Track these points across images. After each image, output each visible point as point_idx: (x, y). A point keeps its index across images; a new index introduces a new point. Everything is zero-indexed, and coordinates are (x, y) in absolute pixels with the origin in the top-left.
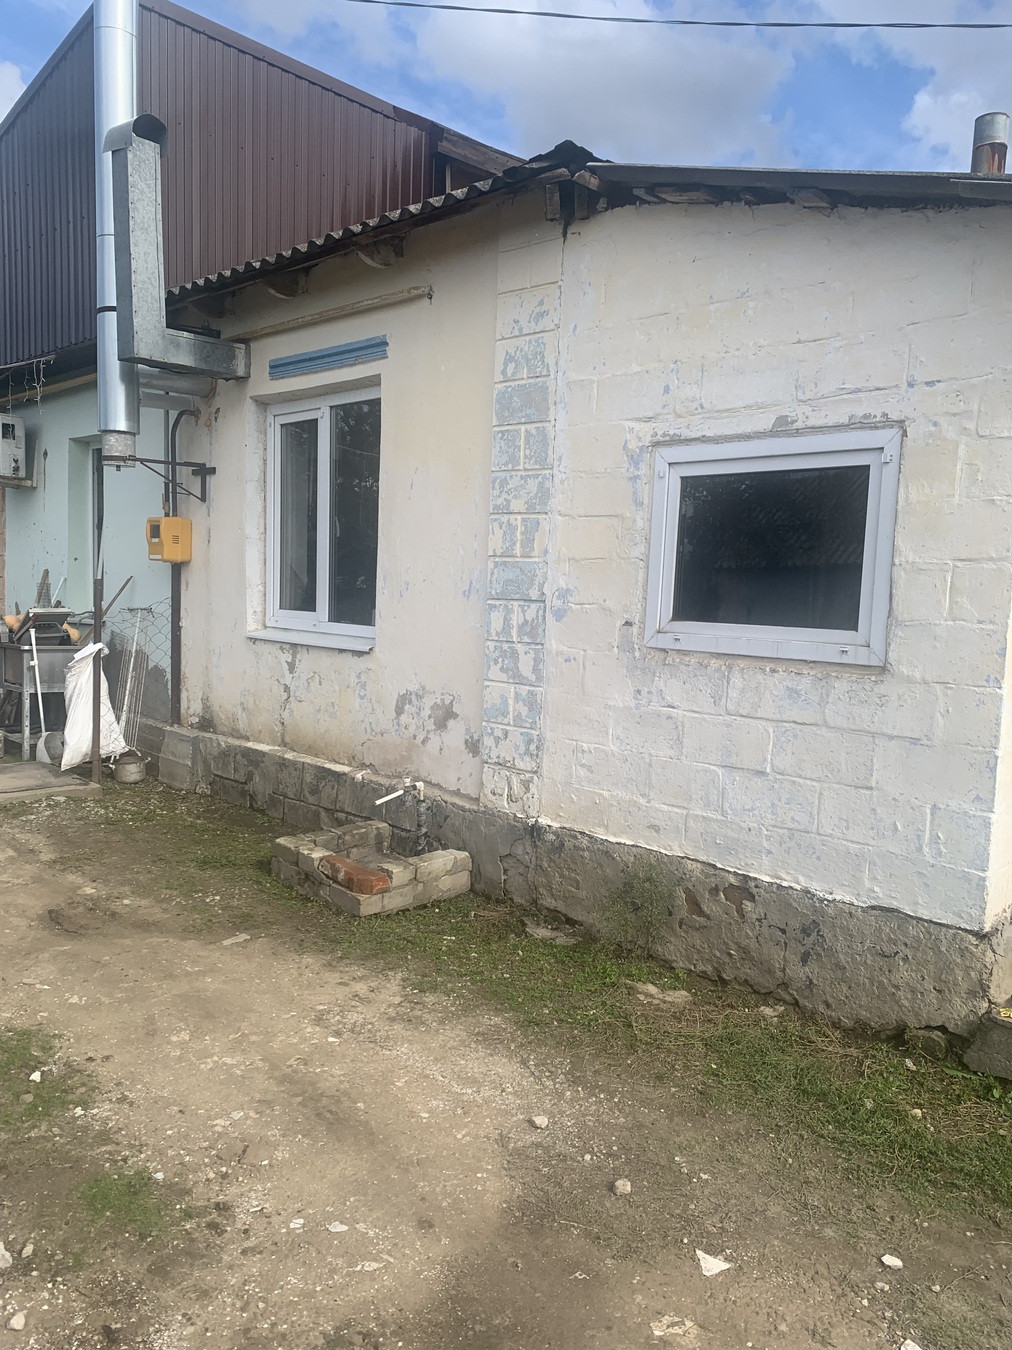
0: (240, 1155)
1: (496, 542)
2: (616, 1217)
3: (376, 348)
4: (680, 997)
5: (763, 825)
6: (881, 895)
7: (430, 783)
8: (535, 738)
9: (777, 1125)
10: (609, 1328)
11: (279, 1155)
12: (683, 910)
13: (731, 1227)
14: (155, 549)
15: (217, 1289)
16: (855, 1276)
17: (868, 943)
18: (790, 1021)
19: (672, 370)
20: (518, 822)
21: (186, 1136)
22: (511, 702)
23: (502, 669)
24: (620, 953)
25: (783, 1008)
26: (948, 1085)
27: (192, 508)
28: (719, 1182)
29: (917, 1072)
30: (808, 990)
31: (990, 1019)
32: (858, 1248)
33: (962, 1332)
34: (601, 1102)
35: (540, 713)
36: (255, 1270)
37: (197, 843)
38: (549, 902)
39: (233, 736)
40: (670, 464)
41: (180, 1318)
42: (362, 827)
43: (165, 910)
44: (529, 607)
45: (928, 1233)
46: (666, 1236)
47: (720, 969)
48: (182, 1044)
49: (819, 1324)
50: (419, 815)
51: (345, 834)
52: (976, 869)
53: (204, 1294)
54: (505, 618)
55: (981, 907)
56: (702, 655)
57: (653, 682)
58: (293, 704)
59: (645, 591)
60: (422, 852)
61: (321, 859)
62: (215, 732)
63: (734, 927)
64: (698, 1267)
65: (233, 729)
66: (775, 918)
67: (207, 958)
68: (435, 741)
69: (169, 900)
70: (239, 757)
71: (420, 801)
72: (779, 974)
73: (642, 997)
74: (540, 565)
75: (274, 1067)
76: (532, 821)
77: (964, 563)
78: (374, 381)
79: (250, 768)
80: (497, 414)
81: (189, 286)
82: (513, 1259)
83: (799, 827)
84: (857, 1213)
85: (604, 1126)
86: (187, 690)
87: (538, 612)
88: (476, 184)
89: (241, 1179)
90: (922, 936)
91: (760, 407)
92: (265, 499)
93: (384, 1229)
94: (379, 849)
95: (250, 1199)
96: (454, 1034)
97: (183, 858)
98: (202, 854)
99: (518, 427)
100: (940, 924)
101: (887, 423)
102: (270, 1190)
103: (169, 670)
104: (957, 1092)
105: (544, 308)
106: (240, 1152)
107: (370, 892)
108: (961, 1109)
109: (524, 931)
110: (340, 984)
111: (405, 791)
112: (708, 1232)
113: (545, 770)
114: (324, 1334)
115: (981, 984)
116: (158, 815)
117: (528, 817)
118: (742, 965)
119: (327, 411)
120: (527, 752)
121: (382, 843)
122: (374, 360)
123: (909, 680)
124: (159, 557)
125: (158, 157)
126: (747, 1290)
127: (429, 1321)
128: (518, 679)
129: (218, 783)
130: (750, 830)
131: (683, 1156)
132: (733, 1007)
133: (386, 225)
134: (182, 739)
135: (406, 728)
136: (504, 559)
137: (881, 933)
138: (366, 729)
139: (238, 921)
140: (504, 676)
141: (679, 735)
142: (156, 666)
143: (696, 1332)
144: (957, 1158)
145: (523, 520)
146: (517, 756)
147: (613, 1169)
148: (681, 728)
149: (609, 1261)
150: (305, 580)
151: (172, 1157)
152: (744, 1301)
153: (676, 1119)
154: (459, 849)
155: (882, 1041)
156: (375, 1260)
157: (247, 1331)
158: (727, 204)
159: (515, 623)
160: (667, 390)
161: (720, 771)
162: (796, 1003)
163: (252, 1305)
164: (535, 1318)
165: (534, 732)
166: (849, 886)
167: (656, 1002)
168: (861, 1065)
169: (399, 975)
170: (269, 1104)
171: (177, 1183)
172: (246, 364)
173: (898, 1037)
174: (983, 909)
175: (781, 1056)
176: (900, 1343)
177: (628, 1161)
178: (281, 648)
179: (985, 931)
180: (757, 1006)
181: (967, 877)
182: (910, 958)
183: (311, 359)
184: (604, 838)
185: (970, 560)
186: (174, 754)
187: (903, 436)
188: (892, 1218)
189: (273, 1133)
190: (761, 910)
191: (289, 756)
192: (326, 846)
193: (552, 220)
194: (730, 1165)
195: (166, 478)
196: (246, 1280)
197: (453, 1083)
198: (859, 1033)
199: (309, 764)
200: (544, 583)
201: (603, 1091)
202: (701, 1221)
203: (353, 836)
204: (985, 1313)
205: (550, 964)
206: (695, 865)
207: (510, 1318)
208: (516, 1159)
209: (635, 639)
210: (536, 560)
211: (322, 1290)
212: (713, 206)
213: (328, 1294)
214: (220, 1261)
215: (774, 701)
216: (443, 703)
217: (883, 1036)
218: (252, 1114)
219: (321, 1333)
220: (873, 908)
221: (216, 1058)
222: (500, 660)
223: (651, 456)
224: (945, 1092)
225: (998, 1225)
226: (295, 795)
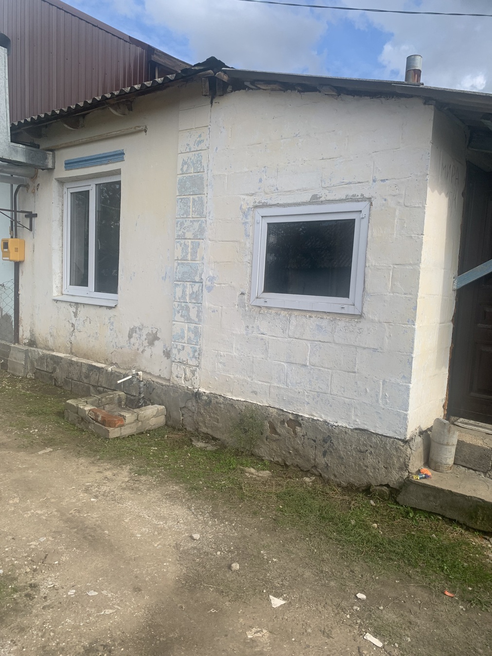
0: (43, 560)
1: (179, 253)
2: (232, 581)
3: (119, 156)
4: (266, 474)
5: (305, 390)
6: (359, 423)
7: (146, 372)
8: (198, 349)
9: (310, 534)
10: (226, 636)
11: (63, 559)
12: (268, 432)
13: (286, 583)
14: (6, 254)
15: (29, 627)
16: (344, 604)
17: (354, 446)
18: (317, 484)
19: (263, 171)
20: (189, 391)
21: (16, 551)
22: (186, 332)
23: (181, 316)
24: (238, 453)
25: (314, 478)
26: (389, 512)
27: (25, 234)
28: (282, 562)
29: (376, 506)
30: (326, 469)
31: (408, 480)
32: (346, 591)
33: (392, 628)
34: (226, 526)
35: (200, 337)
36: (49, 616)
37: (27, 403)
38: (204, 429)
39: (46, 350)
40: (262, 217)
41: (10, 642)
42: (111, 394)
43: (9, 437)
44: (195, 285)
45: (378, 582)
46: (256, 589)
47: (285, 460)
48: (15, 505)
49: (326, 628)
50: (140, 388)
51: (102, 398)
52: (403, 410)
53: (22, 630)
54: (183, 291)
55: (405, 428)
56: (277, 309)
57: (254, 322)
58: (76, 333)
59: (251, 278)
60: (142, 406)
61: (90, 410)
62: (36, 347)
63: (292, 440)
64: (270, 603)
65: (46, 346)
66: (311, 434)
67: (30, 460)
68: (148, 351)
69: (11, 432)
70: (49, 360)
71: (140, 381)
72: (313, 461)
73: (247, 474)
74: (200, 265)
75: (62, 514)
76: (196, 390)
77: (397, 266)
78: (118, 172)
79: (55, 365)
80: (179, 190)
81: (23, 121)
82: (180, 605)
83: (322, 391)
84: (346, 574)
85: (227, 538)
86: (22, 326)
87: (199, 287)
88: (168, 76)
89: (43, 571)
90: (378, 442)
91: (305, 190)
92: (62, 230)
93: (116, 593)
94: (120, 405)
95: (48, 581)
96: (155, 495)
97: (19, 411)
98: (28, 409)
99: (189, 196)
100: (387, 436)
101: (363, 199)
102: (58, 576)
103: (13, 316)
104: (393, 515)
105: (202, 138)
106: (44, 558)
107: (114, 426)
108: (395, 523)
109: (191, 444)
110: (98, 472)
111: (133, 377)
112: (276, 587)
113: (202, 366)
114: (84, 647)
115: (405, 464)
116: (7, 389)
117: (194, 388)
118: (295, 458)
119: (94, 187)
120: (194, 356)
121: (121, 402)
122: (118, 162)
123: (373, 321)
124: (8, 258)
125: (6, 55)
126: (293, 613)
127: (137, 637)
128: (189, 320)
129: (38, 373)
130: (299, 393)
131: (265, 550)
132: (290, 478)
133: (123, 95)
134: (20, 350)
135: (133, 345)
136: (183, 262)
137: (359, 441)
138: (113, 345)
139: (47, 442)
140: (182, 319)
141: (266, 348)
142: (6, 314)
143: (268, 635)
144: (392, 546)
145: (192, 242)
146: (188, 358)
147: (231, 558)
148: (267, 344)
149: (227, 603)
150: (83, 271)
151: (8, 562)
152: (291, 619)
153: (262, 533)
154: (160, 405)
155: (360, 492)
156: (111, 609)
157: (44, 647)
158: (289, 91)
159: (188, 293)
160: (260, 181)
161: (285, 365)
162: (321, 475)
163: (47, 634)
164: (190, 633)
165: (197, 346)
166: (345, 419)
167: (254, 476)
168: (350, 504)
169: (128, 467)
170: (59, 533)
171: (10, 575)
172: (53, 162)
173: (367, 491)
174: (406, 429)
175: (313, 501)
176: (363, 634)
177: (238, 554)
178: (70, 305)
179: (407, 439)
180: (302, 477)
181: (398, 414)
182: (373, 452)
183: (86, 161)
184: (231, 398)
185: (401, 265)
186: (15, 359)
187: (370, 205)
188: (362, 576)
189: (61, 548)
190: (304, 431)
191: (74, 359)
192: (92, 404)
193: (205, 95)
194: (287, 554)
195: (11, 218)
196: (44, 622)
197: (154, 519)
198: (350, 489)
199: (84, 363)
200: (202, 273)
201: (227, 521)
202: (272, 581)
203: (106, 399)
204: (403, 619)
205: (203, 460)
206: (274, 410)
207: (177, 633)
208: (184, 555)
209: (246, 301)
210: (198, 262)
211: (84, 625)
212: (283, 92)
213: (87, 626)
214: (31, 613)
215: (310, 331)
216: (152, 332)
217: (361, 490)
218: (50, 538)
219: (82, 646)
220: (356, 429)
221: (32, 511)
222: (181, 311)
223: (253, 212)
224: (388, 515)
225: (410, 577)
226: (77, 379)
